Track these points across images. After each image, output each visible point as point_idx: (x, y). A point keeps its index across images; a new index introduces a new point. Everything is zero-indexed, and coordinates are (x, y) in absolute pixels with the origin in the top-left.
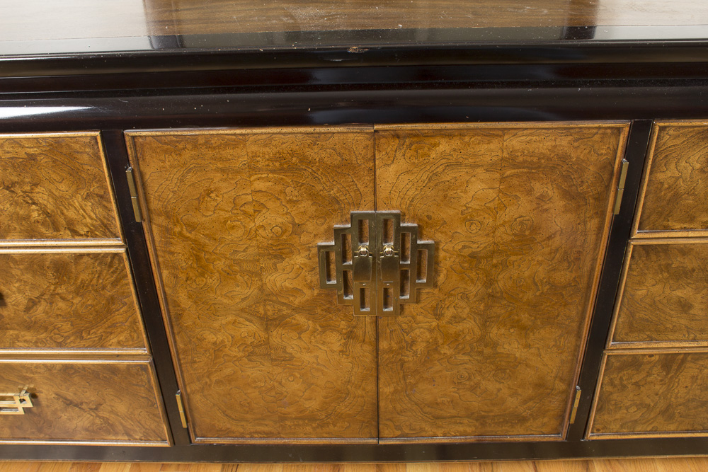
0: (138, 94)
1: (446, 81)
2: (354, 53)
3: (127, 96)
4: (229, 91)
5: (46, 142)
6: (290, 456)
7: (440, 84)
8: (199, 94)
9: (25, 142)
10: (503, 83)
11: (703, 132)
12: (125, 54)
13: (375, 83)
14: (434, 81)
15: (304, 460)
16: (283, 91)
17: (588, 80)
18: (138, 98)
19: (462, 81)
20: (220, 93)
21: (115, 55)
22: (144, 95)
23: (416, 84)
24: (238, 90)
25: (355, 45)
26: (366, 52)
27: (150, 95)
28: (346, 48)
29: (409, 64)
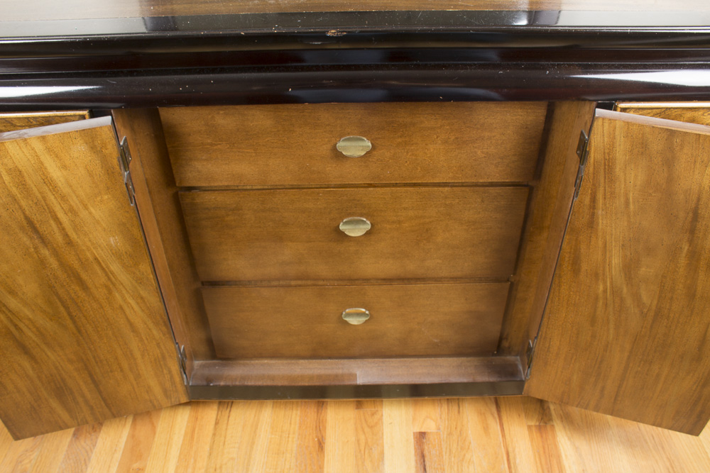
0: (126, 75)
1: (421, 63)
2: (333, 37)
3: (115, 77)
4: (213, 71)
5: (36, 121)
6: (279, 394)
7: (415, 65)
8: (184, 74)
9: (16, 121)
10: (475, 65)
11: (660, 113)
12: (110, 37)
13: (352, 63)
14: (410, 63)
15: (292, 397)
16: (265, 71)
17: (556, 63)
18: (126, 78)
19: (436, 63)
20: (204, 73)
21: (101, 38)
22: (131, 76)
23: (393, 65)
24: (222, 71)
25: (334, 29)
26: (344, 36)
27: (137, 75)
28: (324, 32)
29: (385, 47)
